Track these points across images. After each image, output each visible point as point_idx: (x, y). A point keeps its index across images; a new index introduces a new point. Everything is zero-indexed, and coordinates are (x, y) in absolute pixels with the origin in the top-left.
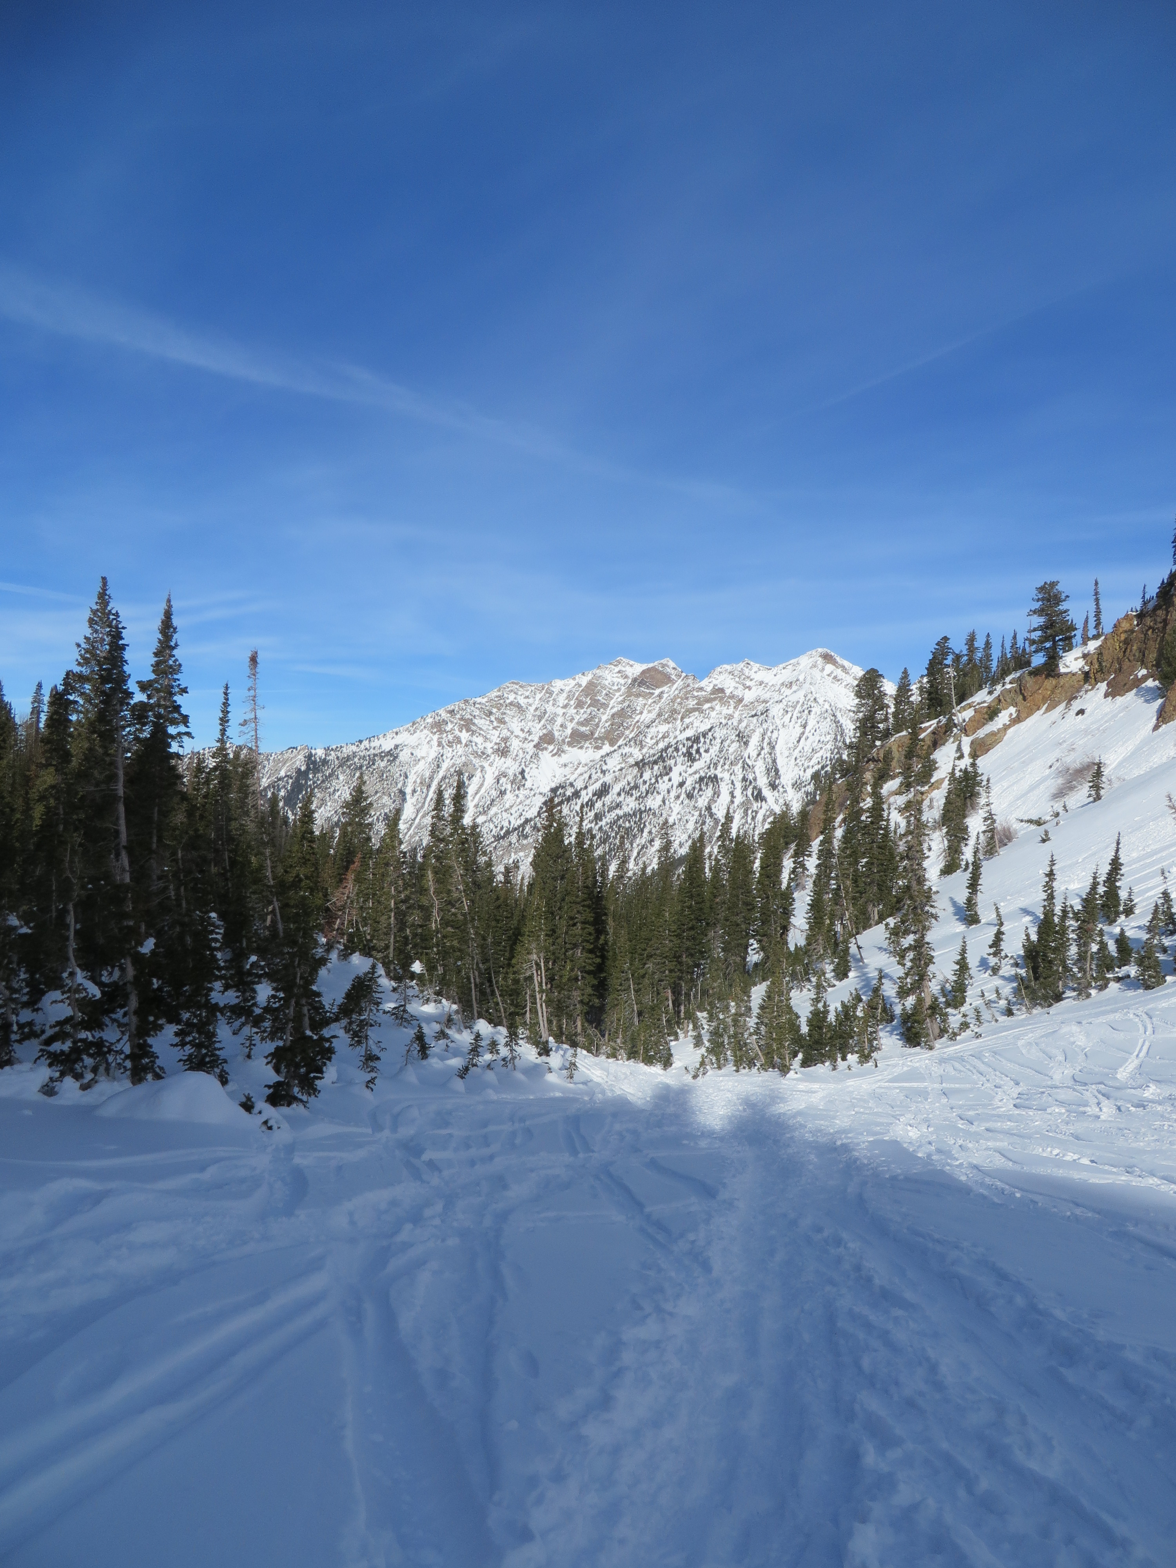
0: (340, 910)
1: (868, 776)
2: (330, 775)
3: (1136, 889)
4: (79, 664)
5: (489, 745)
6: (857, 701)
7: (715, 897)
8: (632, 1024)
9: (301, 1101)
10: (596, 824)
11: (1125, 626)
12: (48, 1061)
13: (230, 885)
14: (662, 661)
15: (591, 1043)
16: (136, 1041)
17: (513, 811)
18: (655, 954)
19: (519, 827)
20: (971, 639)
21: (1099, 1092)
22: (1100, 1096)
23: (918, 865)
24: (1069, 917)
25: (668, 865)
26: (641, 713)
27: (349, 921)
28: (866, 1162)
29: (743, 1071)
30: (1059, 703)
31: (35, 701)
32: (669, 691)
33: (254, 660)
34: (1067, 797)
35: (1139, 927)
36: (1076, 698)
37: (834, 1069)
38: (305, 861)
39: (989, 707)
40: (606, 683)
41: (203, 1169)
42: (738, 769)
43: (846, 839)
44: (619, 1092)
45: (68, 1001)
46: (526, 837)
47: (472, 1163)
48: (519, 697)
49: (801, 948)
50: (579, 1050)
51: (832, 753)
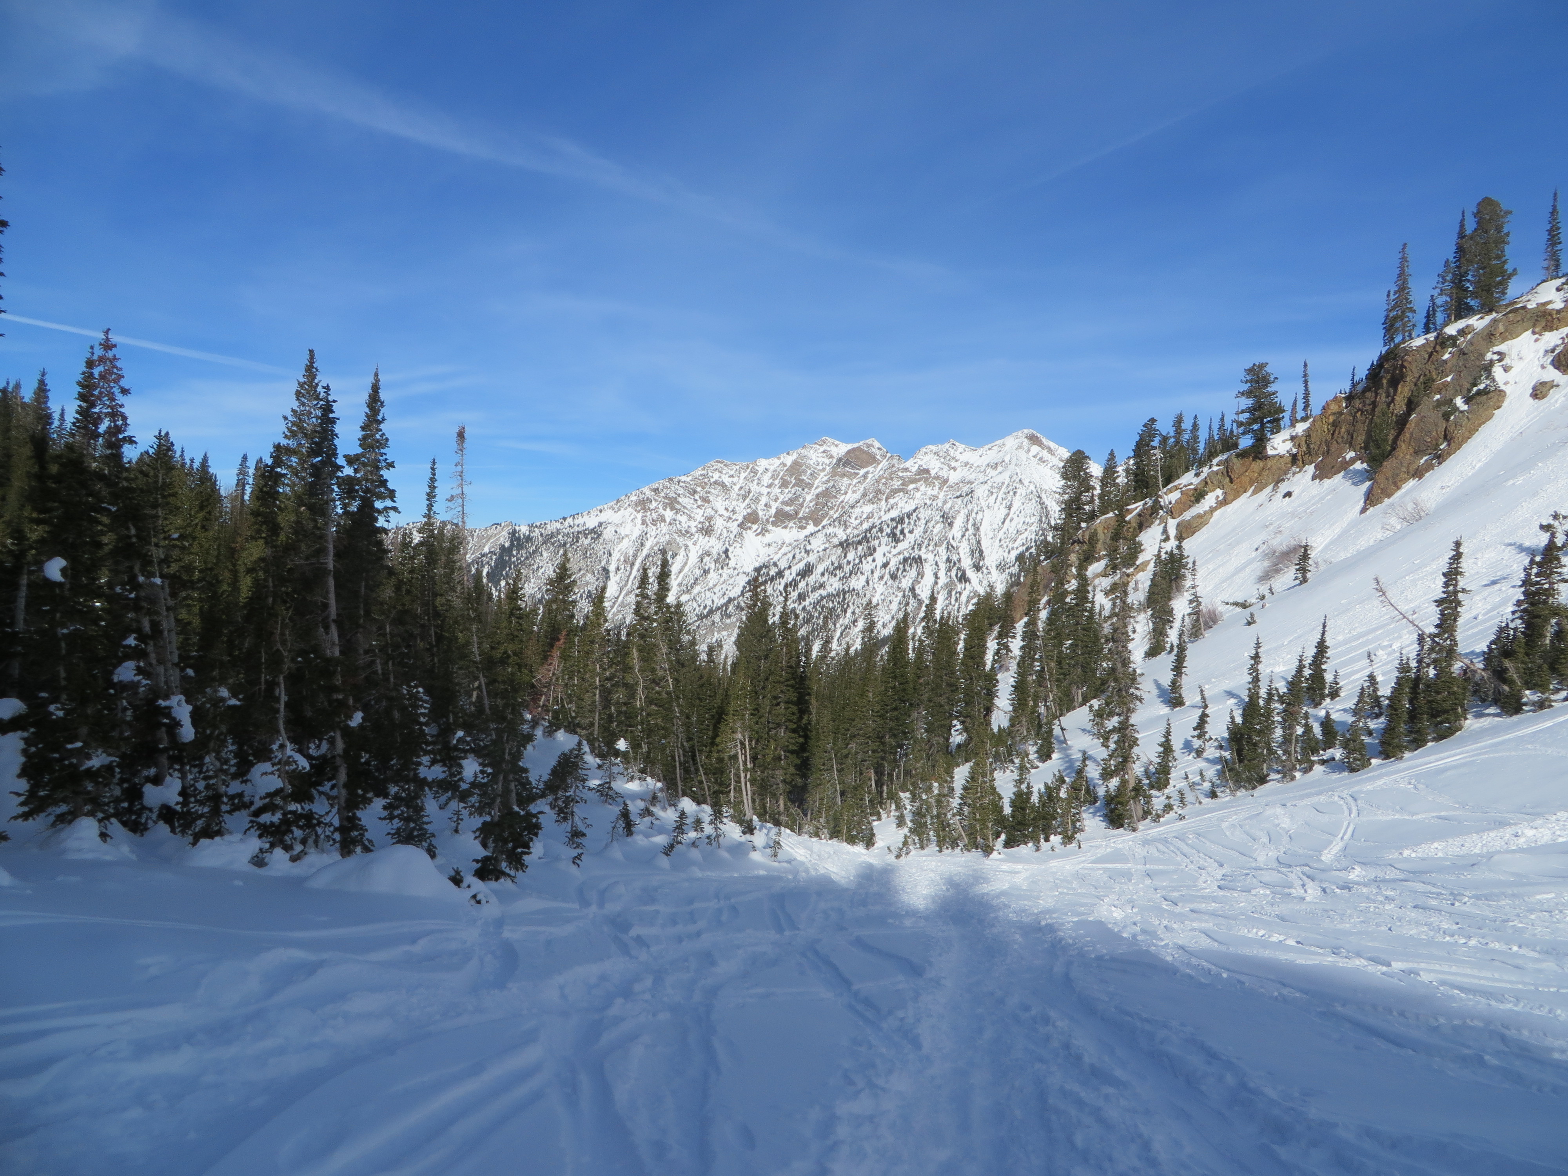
0: (546, 687)
1: (1073, 558)
2: (534, 552)
3: (1341, 672)
4: (286, 437)
5: (693, 524)
6: (1063, 482)
7: (919, 677)
8: (835, 804)
9: (509, 876)
10: (800, 604)
11: (1334, 408)
12: (258, 832)
13: (436, 660)
14: (867, 441)
15: (794, 822)
16: (346, 814)
17: (716, 590)
18: (858, 734)
19: (722, 606)
20: (1179, 421)
21: (1304, 873)
22: (1305, 878)
23: (1123, 647)
24: (1274, 700)
25: (871, 645)
26: (846, 493)
27: (554, 698)
28: (1071, 942)
29: (946, 851)
30: (1266, 485)
31: (240, 473)
32: (874, 472)
33: (461, 435)
34: (1273, 580)
35: (1345, 710)
36: (1283, 480)
37: (1038, 849)
38: (512, 638)
39: (1195, 489)
40: (811, 462)
41: (414, 941)
42: (942, 550)
43: (1050, 621)
44: (822, 871)
45: (277, 773)
46: (729, 616)
47: (680, 939)
48: (723, 476)
49: (1004, 730)
50: (783, 828)
51: (1037, 535)
